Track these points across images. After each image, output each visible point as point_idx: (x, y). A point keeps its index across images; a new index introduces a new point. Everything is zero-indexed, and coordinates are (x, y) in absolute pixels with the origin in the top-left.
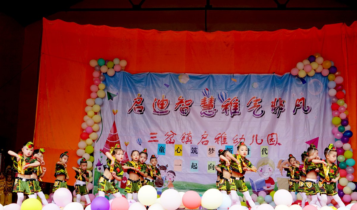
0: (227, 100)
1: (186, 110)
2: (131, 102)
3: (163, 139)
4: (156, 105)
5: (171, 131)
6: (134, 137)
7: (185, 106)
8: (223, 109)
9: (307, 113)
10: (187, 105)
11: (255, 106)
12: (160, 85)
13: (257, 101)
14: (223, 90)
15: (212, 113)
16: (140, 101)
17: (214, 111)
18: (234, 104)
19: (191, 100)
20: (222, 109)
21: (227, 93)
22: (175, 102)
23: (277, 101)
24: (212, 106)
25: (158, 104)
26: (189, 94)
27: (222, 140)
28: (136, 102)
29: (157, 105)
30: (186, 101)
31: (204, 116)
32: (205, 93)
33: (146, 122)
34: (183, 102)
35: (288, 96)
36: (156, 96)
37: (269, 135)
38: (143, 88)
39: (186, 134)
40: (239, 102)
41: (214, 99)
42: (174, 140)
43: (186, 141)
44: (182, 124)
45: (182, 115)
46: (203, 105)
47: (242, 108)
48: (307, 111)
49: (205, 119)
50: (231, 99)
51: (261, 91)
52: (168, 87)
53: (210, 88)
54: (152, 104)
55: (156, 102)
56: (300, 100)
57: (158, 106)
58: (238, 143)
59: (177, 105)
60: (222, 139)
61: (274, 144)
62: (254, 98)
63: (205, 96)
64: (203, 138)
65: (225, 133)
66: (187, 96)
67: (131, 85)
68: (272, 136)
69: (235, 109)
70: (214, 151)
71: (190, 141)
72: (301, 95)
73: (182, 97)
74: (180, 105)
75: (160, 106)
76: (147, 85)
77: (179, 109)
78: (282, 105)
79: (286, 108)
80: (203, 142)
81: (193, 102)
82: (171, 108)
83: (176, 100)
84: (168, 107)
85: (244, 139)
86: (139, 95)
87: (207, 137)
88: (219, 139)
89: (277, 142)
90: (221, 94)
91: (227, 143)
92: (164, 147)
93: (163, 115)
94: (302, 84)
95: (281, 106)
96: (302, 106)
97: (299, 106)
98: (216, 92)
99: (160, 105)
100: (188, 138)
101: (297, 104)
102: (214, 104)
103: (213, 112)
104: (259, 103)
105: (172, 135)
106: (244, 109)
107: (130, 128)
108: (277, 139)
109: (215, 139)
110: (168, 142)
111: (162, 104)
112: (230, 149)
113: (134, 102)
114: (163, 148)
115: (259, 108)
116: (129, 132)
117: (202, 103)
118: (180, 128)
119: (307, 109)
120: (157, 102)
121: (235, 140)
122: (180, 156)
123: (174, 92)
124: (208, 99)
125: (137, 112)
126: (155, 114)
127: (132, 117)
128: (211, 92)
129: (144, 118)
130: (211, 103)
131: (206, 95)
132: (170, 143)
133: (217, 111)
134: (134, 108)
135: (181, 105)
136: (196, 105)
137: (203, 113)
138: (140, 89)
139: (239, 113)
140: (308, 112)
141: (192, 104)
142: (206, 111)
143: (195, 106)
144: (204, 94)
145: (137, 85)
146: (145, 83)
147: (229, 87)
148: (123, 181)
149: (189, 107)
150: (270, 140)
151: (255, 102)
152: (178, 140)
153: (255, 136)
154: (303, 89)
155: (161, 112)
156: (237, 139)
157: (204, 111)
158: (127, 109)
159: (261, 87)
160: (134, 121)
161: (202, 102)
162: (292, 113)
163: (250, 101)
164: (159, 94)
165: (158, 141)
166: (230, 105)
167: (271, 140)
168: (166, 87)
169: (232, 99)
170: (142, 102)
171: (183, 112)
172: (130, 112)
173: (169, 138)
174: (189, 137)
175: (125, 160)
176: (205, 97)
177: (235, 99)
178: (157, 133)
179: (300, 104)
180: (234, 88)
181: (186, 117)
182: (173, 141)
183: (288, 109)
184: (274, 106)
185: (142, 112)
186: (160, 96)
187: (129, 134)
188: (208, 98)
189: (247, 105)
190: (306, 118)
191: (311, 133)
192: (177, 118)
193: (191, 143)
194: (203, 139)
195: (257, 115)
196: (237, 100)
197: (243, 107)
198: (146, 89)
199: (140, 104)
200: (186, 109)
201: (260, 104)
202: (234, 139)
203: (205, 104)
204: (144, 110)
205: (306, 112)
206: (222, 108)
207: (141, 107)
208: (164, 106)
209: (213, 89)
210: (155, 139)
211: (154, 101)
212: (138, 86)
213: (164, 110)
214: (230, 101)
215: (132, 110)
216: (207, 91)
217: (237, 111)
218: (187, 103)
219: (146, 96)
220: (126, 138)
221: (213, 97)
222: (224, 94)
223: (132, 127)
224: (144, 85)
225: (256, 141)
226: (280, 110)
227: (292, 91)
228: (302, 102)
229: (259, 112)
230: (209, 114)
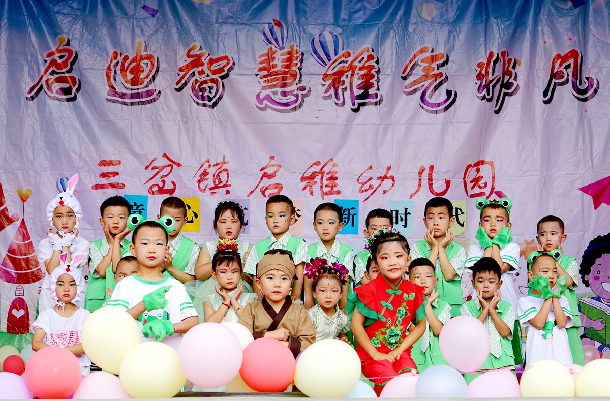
0: (339, 58)
1: (211, 88)
2: (37, 63)
3: (140, 180)
4: (115, 72)
5: (165, 155)
6: (49, 173)
7: (208, 76)
8: (326, 87)
9: (585, 100)
10: (214, 72)
11: (426, 77)
12: (130, 9)
13: (433, 62)
14: (326, 25)
15: (294, 98)
16: (64, 59)
17: (300, 93)
18: (361, 69)
19: (226, 58)
20: (324, 85)
21: (339, 34)
22: (176, 62)
23: (495, 62)
24: (295, 76)
25: (122, 69)
26: (220, 38)
27: (325, 183)
28: (54, 63)
29: (119, 72)
30: (212, 62)
31: (267, 107)
32: (272, 34)
33: (86, 125)
34: (202, 64)
35: (528, 44)
36: (116, 42)
37: (469, 166)
38: (76, 18)
39: (213, 162)
40: (377, 62)
41: (299, 55)
42: (173, 183)
43: (213, 185)
44: (198, 132)
45: (198, 103)
46: (265, 73)
47: (385, 84)
48: (585, 91)
49: (272, 116)
50: (352, 53)
51: (445, 30)
52: (153, 15)
53: (286, 20)
54: (105, 71)
55: (117, 63)
56: (564, 59)
57: (124, 76)
58: (372, 190)
59: (182, 74)
60: (324, 179)
61: (485, 194)
62: (422, 51)
63: (271, 43)
64: (265, 175)
65: (332, 160)
66: (215, 45)
67: (35, 10)
68: (478, 171)
69: (366, 86)
70: (299, 216)
71: (225, 186)
72: (568, 43)
73: (198, 48)
74: (193, 74)
75: (130, 76)
76: (88, 8)
77: (189, 85)
78: (510, 74)
79: (521, 81)
80: (266, 189)
81: (234, 64)
82: (164, 83)
83: (178, 58)
84: (154, 78)
85: (393, 180)
86: (61, 41)
87: (277, 174)
88: (315, 180)
89: (493, 188)
90: (322, 40)
91: (338, 192)
92: (142, 205)
93: (139, 103)
94: (571, 7)
95: (507, 78)
96: (570, 78)
97: (563, 77)
98: (304, 32)
99: (128, 73)
100: (218, 175)
101: (555, 71)
102: (300, 69)
103: (297, 96)
104: (438, 66)
105: (167, 166)
106: (393, 85)
107: (33, 144)
108: (493, 178)
109: (303, 179)
110: (155, 189)
111: (136, 71)
112: (349, 210)
113: (46, 61)
114: (138, 207)
115: (440, 84)
116: (32, 158)
117: (261, 66)
118: (193, 144)
119: (586, 86)
120: (120, 63)
121: (364, 184)
122: (195, 233)
123: (174, 30)
124: (282, 55)
125: (55, 94)
126: (114, 101)
127: (41, 110)
128: (290, 32)
129: (79, 112)
130: (288, 66)
131: (273, 41)
132: (161, 191)
133: (310, 91)
134: (47, 81)
135: (196, 73)
136: (243, 72)
137: (264, 99)
138: (65, 21)
139: (378, 99)
140: (587, 95)
141: (230, 69)
142: (275, 93)
143: (240, 75)
144: (268, 39)
145: (56, 9)
146: (79, 3)
147: (347, 18)
148: (14, 312)
149: (219, 79)
150: (471, 182)
151: (428, 64)
152: (187, 182)
153: (427, 171)
154: (574, 24)
155: (132, 96)
156: (370, 179)
157: (268, 92)
158: (24, 86)
159: (446, 17)
160: (46, 122)
161: (261, 63)
162: (539, 98)
163: (410, 62)
164: (125, 38)
165: (124, 185)
166: (350, 72)
167: (476, 181)
168: (147, 15)
169: (356, 54)
170: (73, 63)
171: (202, 96)
172: (33, 93)
173: (159, 176)
174: (221, 172)
175: (19, 246)
176: (271, 48)
177: (365, 56)
178: (120, 162)
179: (564, 70)
180: (361, 21)
181: (211, 109)
182: (172, 187)
183: (527, 86)
184: (484, 76)
185: (73, 95)
186: (128, 43)
187: (32, 164)
188: (279, 52)
189: (403, 73)
190: (583, 112)
191: (595, 162)
192: (183, 114)
193: (228, 192)
194: (265, 179)
195: (432, 105)
196: (370, 58)
197: (390, 78)
198: (85, 23)
199: (64, 70)
200: (210, 84)
201: (442, 70)
202: (362, 180)
203: (272, 70)
204: (78, 90)
205: (582, 94)
206: (324, 83)
207: (69, 80)
208: (142, 76)
209: (295, 22)
210: (113, 180)
211: (111, 61)
212: (58, 12)
213: (141, 89)
214: (350, 59)
215: (41, 87)
216: (276, 28)
217: (371, 91)
218: (215, 67)
219: (86, 45)
220: (21, 176)
221: (295, 48)
222: (329, 39)
223: (40, 143)
224: (77, 9)
225: (430, 185)
226: (504, 90)
227: (540, 29)
228: (572, 66)
229: (441, 96)
230: (284, 100)
